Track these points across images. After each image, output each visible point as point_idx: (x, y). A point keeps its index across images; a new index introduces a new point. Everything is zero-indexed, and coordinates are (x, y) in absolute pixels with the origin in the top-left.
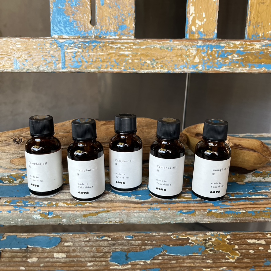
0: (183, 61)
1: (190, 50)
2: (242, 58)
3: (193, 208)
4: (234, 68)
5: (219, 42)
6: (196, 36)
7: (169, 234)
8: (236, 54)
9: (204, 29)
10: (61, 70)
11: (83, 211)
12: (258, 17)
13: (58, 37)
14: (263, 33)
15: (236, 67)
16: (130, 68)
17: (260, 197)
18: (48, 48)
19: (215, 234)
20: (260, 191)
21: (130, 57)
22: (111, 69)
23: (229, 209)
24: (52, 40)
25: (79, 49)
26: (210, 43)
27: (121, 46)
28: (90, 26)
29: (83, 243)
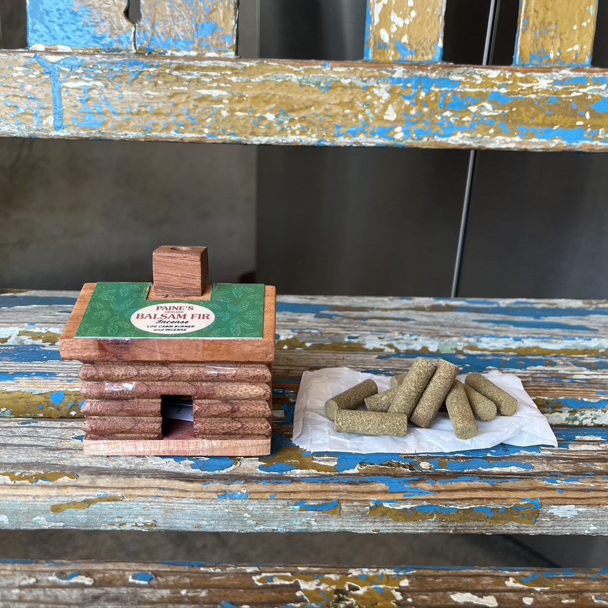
0: (356, 117)
1: (374, 89)
2: (503, 112)
3: (334, 497)
4: (482, 137)
5: (446, 70)
6: (391, 55)
7: (249, 570)
8: (490, 102)
9: (410, 38)
10: (54, 134)
11: (51, 497)
12: (548, 10)
13: (46, 49)
14: (559, 50)
15: (489, 134)
16: (224, 132)
17: (514, 469)
18: (20, 77)
19: (371, 574)
20: (517, 454)
21: (224, 104)
22: (177, 132)
23: (428, 500)
24: (29, 57)
25: (98, 80)
26: (425, 74)
27: (201, 76)
28: (125, 23)
29: (17, 591)
